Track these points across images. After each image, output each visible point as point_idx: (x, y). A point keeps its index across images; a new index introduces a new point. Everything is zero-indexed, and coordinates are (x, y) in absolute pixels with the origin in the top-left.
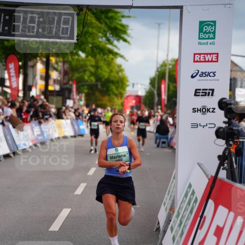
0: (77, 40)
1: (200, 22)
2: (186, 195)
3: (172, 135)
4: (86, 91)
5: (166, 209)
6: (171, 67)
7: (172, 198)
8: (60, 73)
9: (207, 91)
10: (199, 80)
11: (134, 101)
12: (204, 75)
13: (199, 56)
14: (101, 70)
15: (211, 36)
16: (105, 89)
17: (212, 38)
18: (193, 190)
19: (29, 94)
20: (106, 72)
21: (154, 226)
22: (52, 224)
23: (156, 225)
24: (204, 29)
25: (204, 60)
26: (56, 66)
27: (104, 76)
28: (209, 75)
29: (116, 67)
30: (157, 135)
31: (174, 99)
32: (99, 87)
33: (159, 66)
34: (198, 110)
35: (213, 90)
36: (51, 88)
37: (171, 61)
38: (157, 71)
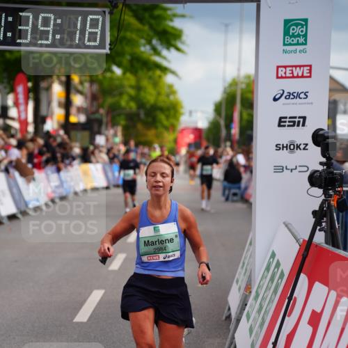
0: (110, 49)
1: (285, 20)
2: (268, 269)
3: (246, 183)
4: (123, 122)
5: (239, 289)
6: (244, 86)
7: (248, 274)
8: (86, 97)
9: (297, 120)
10: (284, 104)
11: (192, 136)
12: (292, 97)
13: (284, 69)
14: (145, 92)
15: (301, 40)
16: (150, 120)
17: (303, 44)
18: (278, 260)
19: (43, 128)
20: (151, 94)
21: (223, 313)
22: (78, 312)
23: (226, 311)
24: (291, 31)
25: (291, 75)
26: (80, 88)
27: (148, 101)
28: (298, 96)
29: (166, 88)
30: (226, 183)
31: (249, 132)
32: (142, 116)
33: (227, 85)
34: (283, 147)
35: (304, 118)
36: (73, 119)
37: (245, 78)
38: (225, 92)
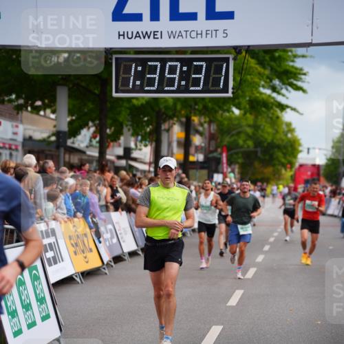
0: (233, 93)
4: (240, 161)
8: (205, 137)
11: (309, 173)
14: (263, 131)
16: (267, 157)
20: (268, 133)
26: (201, 129)
27: (266, 139)
29: (284, 126)
32: (259, 154)
36: (192, 159)
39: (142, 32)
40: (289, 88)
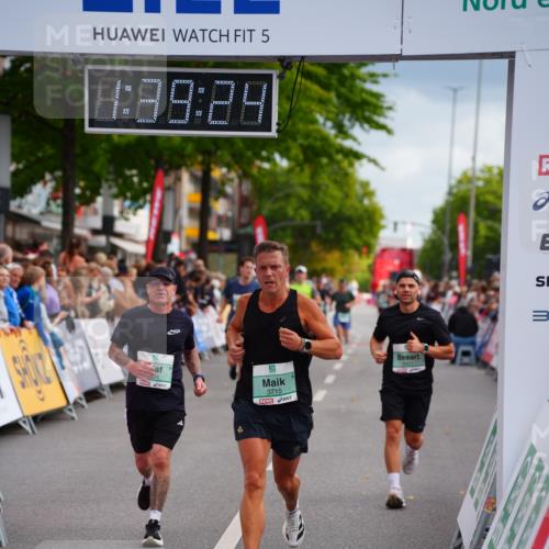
0: (278, 131)
2: (523, 473)
3: (484, 336)
5: (476, 504)
6: (481, 184)
7: (490, 479)
8: (233, 202)
11: (397, 262)
14: (325, 193)
16: (332, 236)
18: (540, 460)
19: (165, 250)
20: (333, 198)
21: (450, 541)
22: (220, 537)
23: (454, 540)
27: (330, 208)
31: (491, 256)
32: (319, 230)
33: (453, 182)
36: (212, 236)
37: (482, 171)
38: (450, 193)
39: (132, 30)
40: (366, 126)
